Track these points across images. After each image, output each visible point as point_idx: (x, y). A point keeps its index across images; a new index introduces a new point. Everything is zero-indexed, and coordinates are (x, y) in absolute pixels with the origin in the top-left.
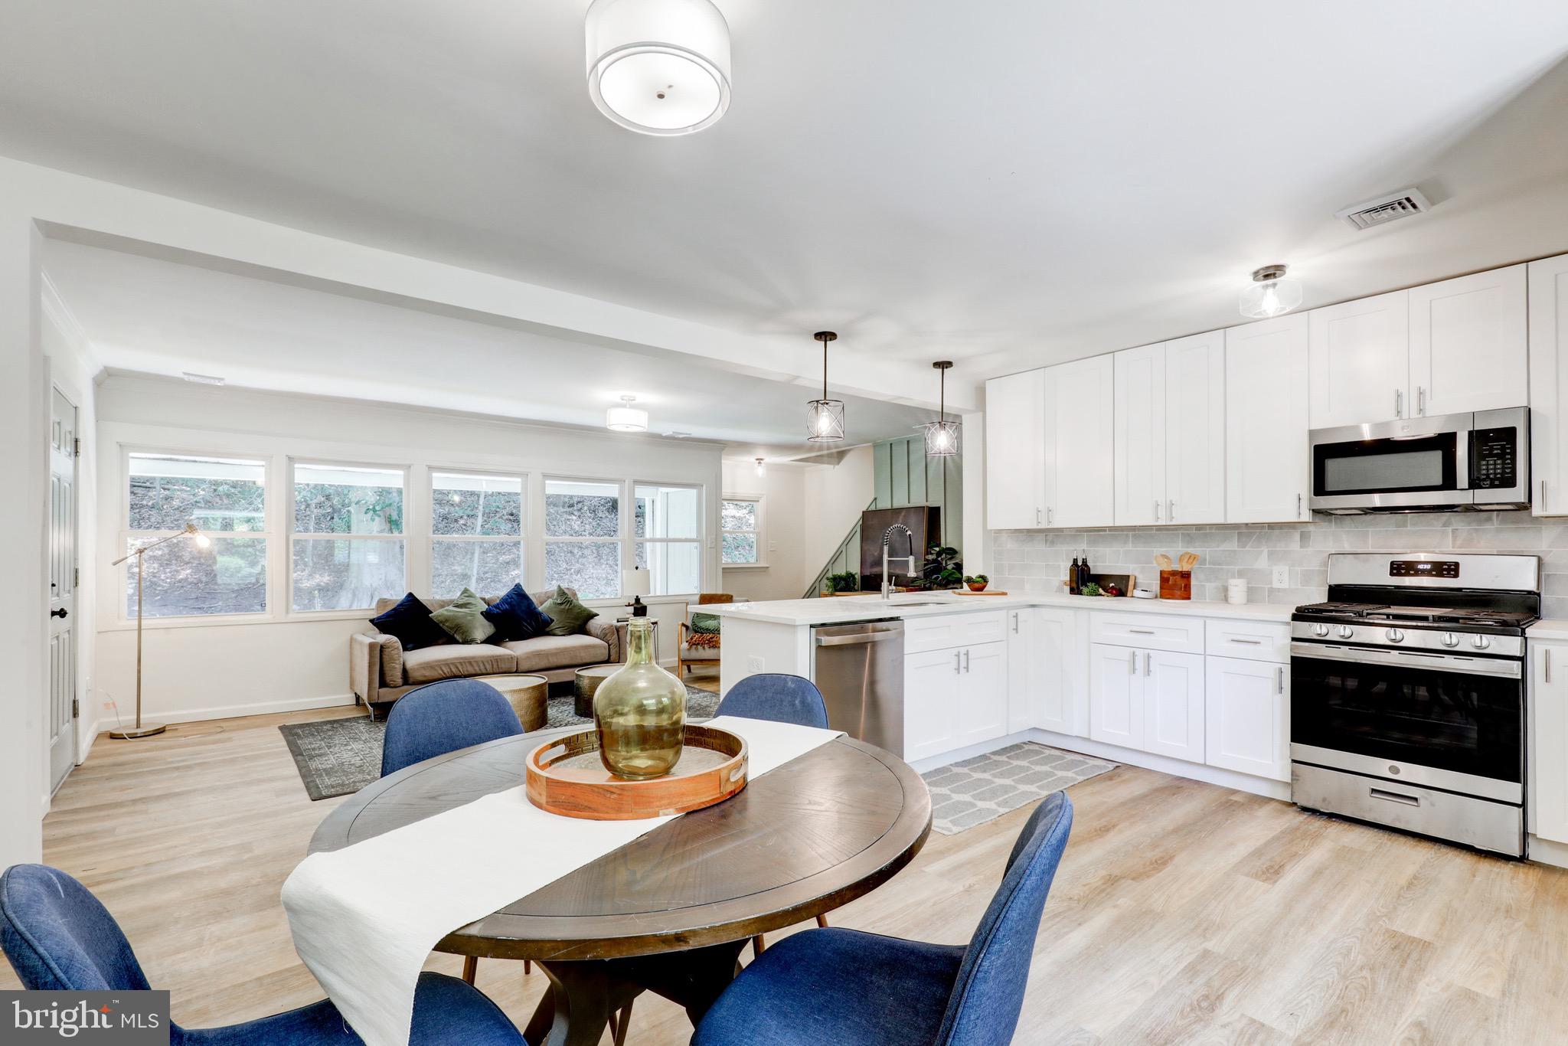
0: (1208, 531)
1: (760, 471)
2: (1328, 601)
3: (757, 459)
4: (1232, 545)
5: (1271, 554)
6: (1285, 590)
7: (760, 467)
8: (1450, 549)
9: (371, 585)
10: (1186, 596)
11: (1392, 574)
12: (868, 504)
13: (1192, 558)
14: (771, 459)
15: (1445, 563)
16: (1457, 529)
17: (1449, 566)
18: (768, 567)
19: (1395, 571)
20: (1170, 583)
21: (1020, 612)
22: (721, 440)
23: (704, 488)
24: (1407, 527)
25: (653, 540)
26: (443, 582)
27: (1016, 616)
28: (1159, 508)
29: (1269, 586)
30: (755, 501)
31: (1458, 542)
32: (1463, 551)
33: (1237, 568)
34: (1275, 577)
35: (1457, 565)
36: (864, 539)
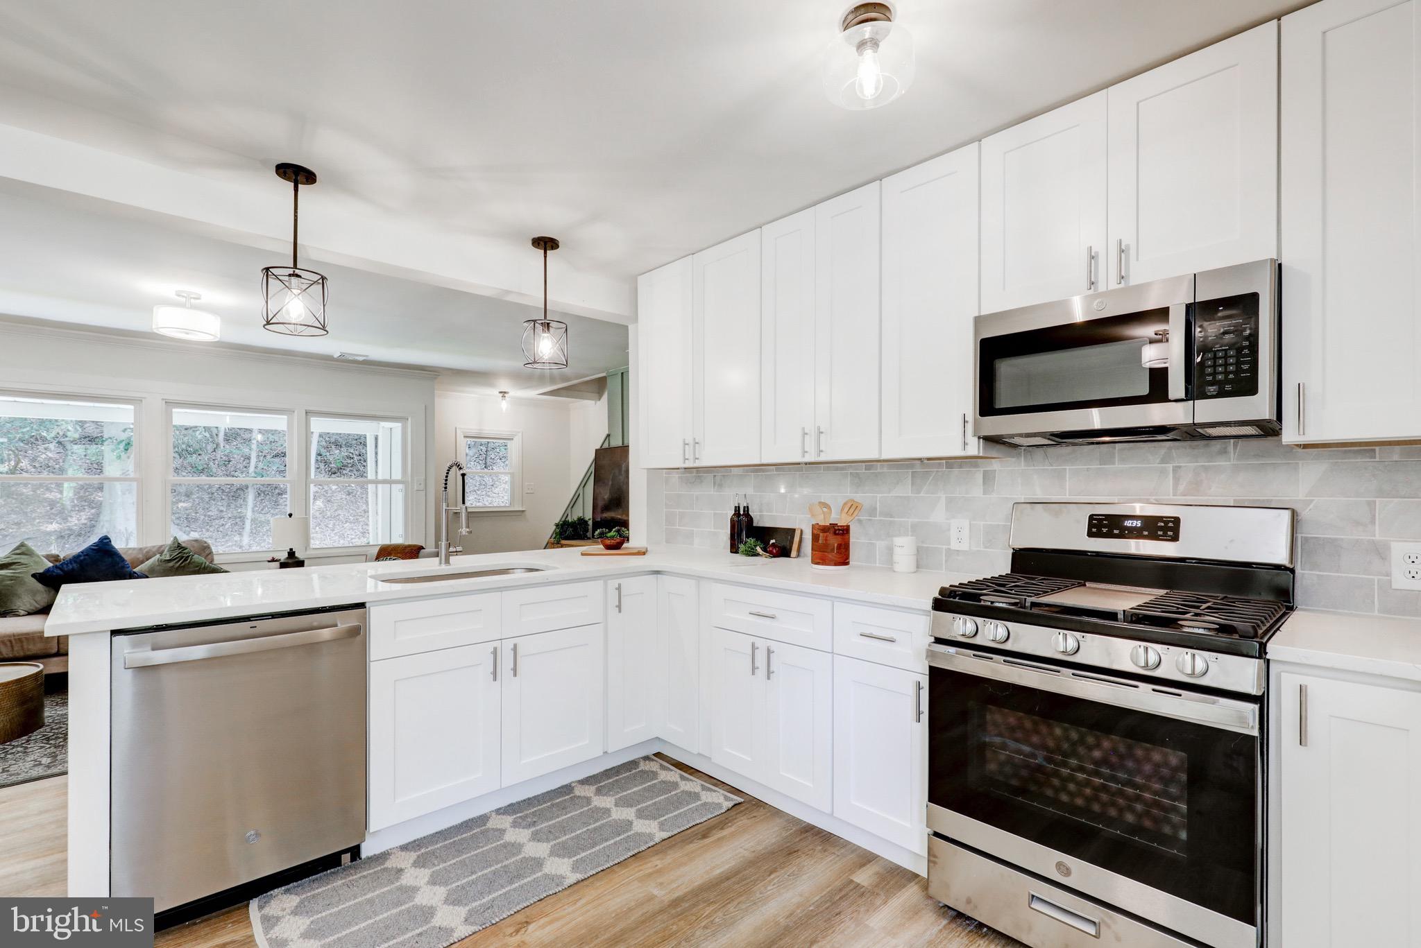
0: (879, 471)
1: (504, 405)
2: (1011, 572)
3: (501, 392)
4: (904, 490)
5: (950, 501)
6: (964, 551)
7: (504, 401)
8: (1171, 497)
9: (126, 530)
10: (839, 560)
11: (1090, 534)
12: (602, 441)
13: (853, 507)
14: (516, 393)
15: (1160, 518)
16: (1180, 467)
17: (1166, 523)
18: (523, 511)
19: (1094, 530)
20: (820, 542)
21: (624, 582)
22: (427, 366)
23: (410, 420)
24: (1114, 463)
25: (376, 482)
26: (223, 525)
27: (619, 588)
28: (807, 437)
29: (947, 547)
30: (509, 439)
31: (1181, 488)
32: (1190, 500)
33: (910, 520)
34: (953, 534)
35: (1177, 521)
36: (597, 480)
